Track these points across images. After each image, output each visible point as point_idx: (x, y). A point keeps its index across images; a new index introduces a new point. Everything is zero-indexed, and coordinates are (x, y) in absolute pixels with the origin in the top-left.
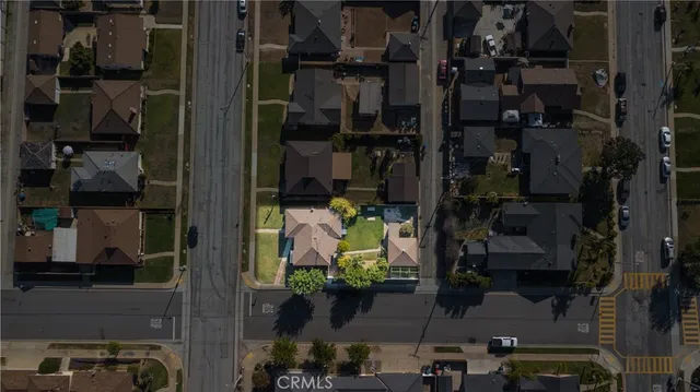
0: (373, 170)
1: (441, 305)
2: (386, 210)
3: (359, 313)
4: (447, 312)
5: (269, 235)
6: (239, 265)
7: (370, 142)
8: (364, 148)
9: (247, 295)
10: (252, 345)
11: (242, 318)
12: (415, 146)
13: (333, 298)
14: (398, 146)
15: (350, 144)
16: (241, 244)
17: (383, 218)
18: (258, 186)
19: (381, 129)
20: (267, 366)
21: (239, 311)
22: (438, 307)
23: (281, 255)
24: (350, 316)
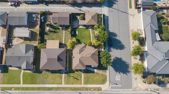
0: (55, 32)
1: (113, 6)
2: (73, 27)
3: (118, 38)
4: (115, 4)
5: (84, 78)
6: (99, 92)
7: (43, 33)
8: (45, 36)
9: (112, 88)
10: (134, 85)
11: (123, 90)
12: (45, 14)
13: (112, 49)
14: (45, 21)
15: (43, 41)
16: (88, 92)
17: (77, 28)
18: (61, 83)
19: (37, 29)
20: (144, 77)
21: (120, 91)
22: (113, 7)
23: (94, 72)
24: (120, 42)
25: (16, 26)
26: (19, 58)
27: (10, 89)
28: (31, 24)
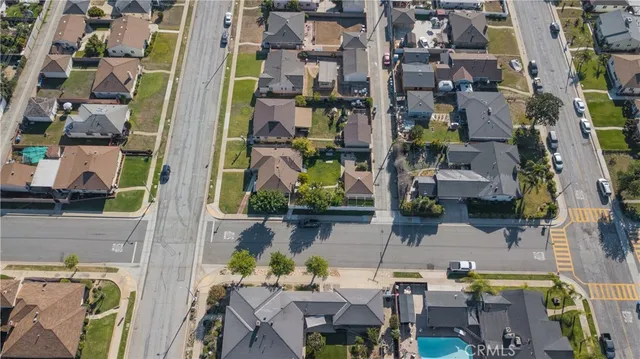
0: (330, 125)
1: (397, 234)
2: (342, 155)
3: (317, 240)
4: (403, 240)
5: (235, 174)
6: (206, 197)
7: (327, 104)
8: (323, 110)
9: (210, 223)
10: (210, 268)
11: (203, 244)
12: (367, 106)
13: (294, 227)
14: (351, 108)
15: (311, 104)
16: (208, 181)
17: (340, 161)
18: (229, 136)
19: (336, 94)
20: (226, 287)
22: (394, 235)
23: (245, 190)
24: (308, 244)
25: (342, 66)
26: (279, 68)
27: (229, 65)
28: (346, 87)
